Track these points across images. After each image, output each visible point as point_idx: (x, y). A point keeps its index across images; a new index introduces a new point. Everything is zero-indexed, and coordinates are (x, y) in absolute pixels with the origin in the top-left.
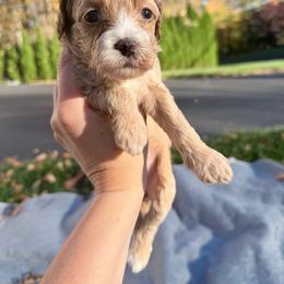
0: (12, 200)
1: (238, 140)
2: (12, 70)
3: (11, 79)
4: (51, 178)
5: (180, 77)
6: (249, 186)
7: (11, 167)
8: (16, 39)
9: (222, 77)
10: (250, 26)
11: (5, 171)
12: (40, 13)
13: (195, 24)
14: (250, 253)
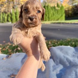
0: (8, 54)
1: (71, 41)
2: (9, 19)
3: (9, 22)
4: (19, 49)
5: (54, 23)
6: (74, 54)
7: (8, 45)
8: (11, 11)
9: (66, 23)
10: (74, 10)
11: (7, 46)
12: (17, 4)
13: (59, 9)
14: (74, 73)
